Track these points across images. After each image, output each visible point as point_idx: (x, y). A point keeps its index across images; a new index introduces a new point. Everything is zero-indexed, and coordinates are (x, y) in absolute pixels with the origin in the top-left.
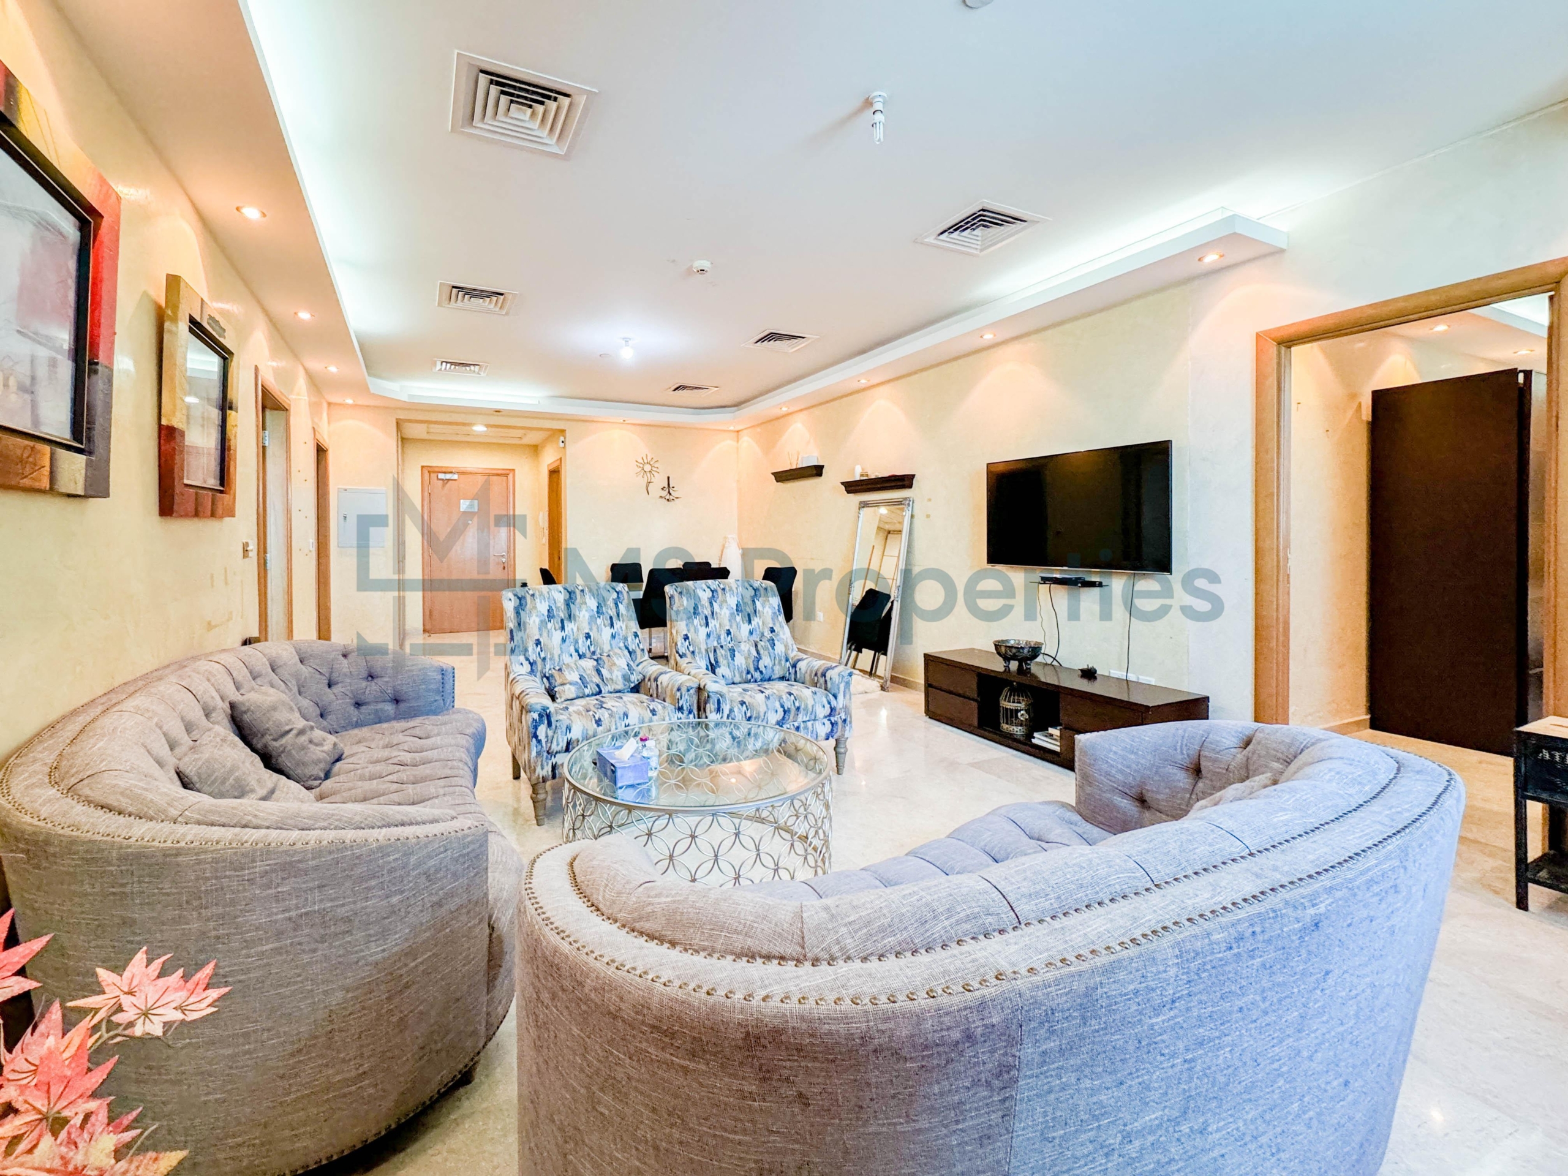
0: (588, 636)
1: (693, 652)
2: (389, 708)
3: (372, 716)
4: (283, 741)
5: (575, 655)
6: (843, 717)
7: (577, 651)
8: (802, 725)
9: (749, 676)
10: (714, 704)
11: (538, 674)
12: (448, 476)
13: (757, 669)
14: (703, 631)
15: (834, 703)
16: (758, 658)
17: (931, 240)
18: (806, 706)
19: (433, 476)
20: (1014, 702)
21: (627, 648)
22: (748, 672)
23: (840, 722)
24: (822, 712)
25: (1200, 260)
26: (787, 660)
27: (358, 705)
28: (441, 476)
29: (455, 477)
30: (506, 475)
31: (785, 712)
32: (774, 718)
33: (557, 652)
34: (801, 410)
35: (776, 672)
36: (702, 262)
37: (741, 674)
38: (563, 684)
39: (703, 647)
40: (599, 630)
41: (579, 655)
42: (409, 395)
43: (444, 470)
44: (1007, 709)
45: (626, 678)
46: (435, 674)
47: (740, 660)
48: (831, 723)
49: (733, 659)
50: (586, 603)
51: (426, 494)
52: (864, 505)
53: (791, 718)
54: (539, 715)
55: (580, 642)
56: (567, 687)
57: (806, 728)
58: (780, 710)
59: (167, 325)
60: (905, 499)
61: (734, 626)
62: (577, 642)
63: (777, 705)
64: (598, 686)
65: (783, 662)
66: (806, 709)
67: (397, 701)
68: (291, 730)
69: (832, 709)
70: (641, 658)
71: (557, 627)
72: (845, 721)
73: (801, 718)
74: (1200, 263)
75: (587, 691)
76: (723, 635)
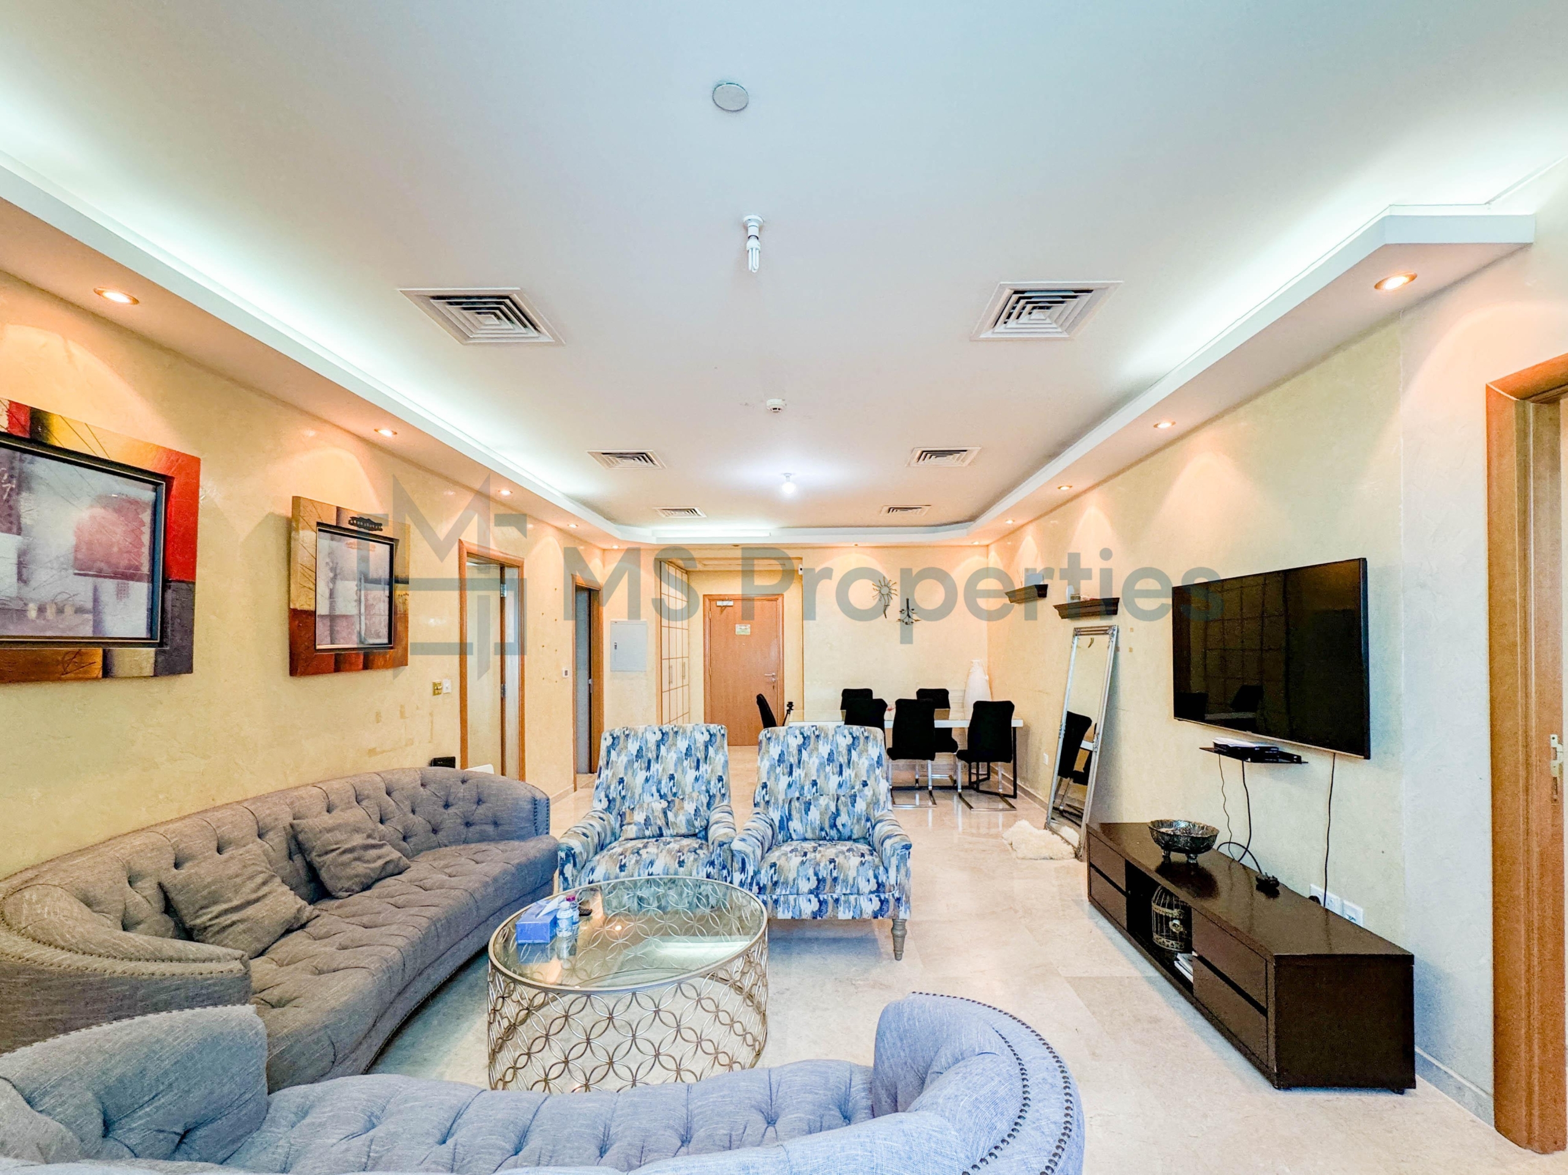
0: (672, 777)
1: (768, 802)
2: (490, 829)
3: (477, 835)
4: (325, 858)
5: (656, 795)
6: (897, 895)
7: (658, 791)
8: (843, 898)
9: (823, 834)
10: (737, 863)
11: (615, 812)
12: (725, 603)
13: (834, 826)
14: (784, 780)
15: (882, 878)
16: (837, 814)
17: (988, 334)
18: (846, 876)
19: (713, 603)
20: (1164, 906)
21: (708, 791)
22: (822, 829)
23: (892, 901)
24: (867, 887)
25: (1377, 287)
26: (868, 820)
27: (468, 824)
28: (719, 603)
29: (731, 603)
30: (776, 600)
31: (819, 880)
32: (805, 886)
33: (638, 791)
34: (1031, 522)
35: (855, 831)
36: (772, 400)
37: (813, 830)
38: (629, 824)
39: (781, 797)
40: (684, 772)
41: (660, 795)
42: (658, 538)
43: (722, 597)
44: (1161, 916)
45: (689, 823)
46: (525, 803)
47: (814, 815)
48: (880, 900)
49: (807, 813)
50: (676, 745)
51: (707, 619)
52: (1078, 632)
53: (827, 888)
54: (566, 854)
55: (663, 782)
56: (632, 826)
57: (847, 902)
58: (813, 879)
59: (293, 534)
60: (1110, 627)
61: (822, 777)
62: (660, 782)
63: (811, 872)
64: (660, 829)
65: (863, 822)
66: (845, 881)
67: (496, 824)
68: (339, 848)
69: (880, 885)
70: (719, 803)
71: (643, 766)
72: (898, 900)
73: (838, 889)
74: (1378, 291)
75: (647, 833)
76: (807, 786)
